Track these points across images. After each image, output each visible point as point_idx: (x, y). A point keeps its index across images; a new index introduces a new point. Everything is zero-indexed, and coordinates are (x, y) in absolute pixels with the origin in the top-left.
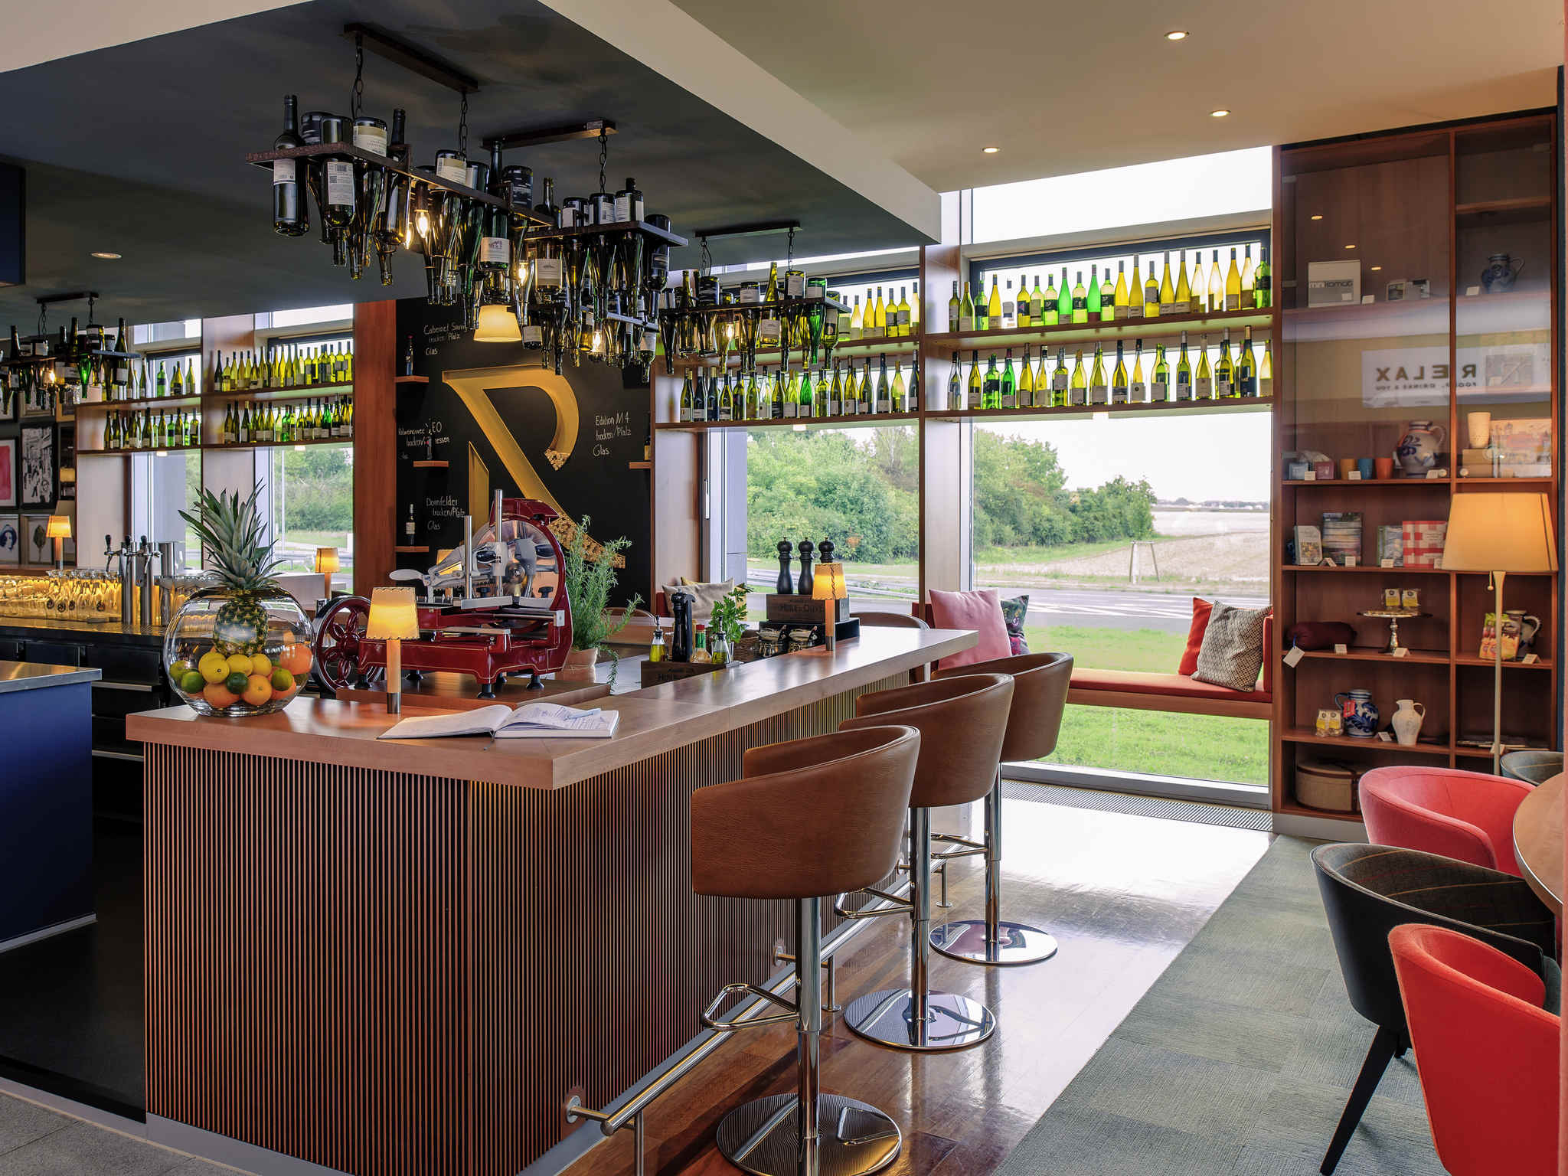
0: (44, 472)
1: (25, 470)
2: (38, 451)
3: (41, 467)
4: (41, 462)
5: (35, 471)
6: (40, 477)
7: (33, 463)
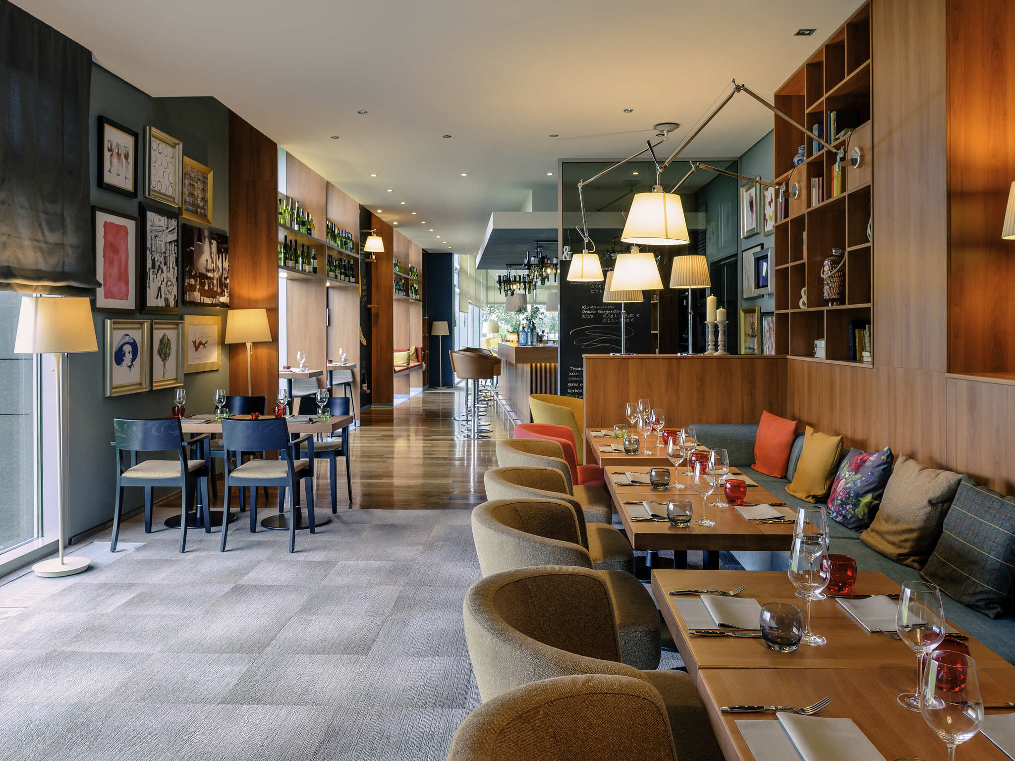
0: (168, 271)
1: (149, 265)
2: (163, 244)
3: (165, 264)
4: (165, 258)
5: (159, 267)
6: (164, 275)
7: (157, 257)
